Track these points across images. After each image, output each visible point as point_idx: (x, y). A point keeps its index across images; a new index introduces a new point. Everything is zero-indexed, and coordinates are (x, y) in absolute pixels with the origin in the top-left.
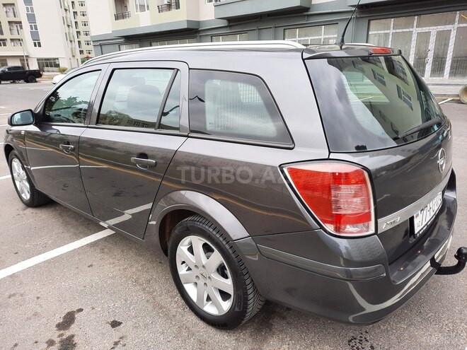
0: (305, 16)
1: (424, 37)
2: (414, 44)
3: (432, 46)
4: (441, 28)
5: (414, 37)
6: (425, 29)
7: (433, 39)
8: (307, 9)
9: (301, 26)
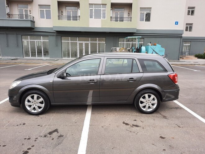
0: (33, 31)
1: (81, 45)
2: (78, 46)
3: (84, 48)
4: (86, 42)
5: (78, 44)
6: (81, 42)
7: (84, 45)
8: (33, 29)
9: (31, 35)
